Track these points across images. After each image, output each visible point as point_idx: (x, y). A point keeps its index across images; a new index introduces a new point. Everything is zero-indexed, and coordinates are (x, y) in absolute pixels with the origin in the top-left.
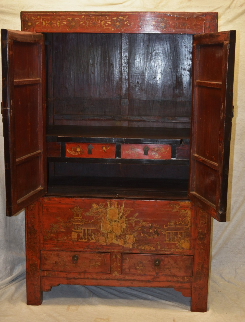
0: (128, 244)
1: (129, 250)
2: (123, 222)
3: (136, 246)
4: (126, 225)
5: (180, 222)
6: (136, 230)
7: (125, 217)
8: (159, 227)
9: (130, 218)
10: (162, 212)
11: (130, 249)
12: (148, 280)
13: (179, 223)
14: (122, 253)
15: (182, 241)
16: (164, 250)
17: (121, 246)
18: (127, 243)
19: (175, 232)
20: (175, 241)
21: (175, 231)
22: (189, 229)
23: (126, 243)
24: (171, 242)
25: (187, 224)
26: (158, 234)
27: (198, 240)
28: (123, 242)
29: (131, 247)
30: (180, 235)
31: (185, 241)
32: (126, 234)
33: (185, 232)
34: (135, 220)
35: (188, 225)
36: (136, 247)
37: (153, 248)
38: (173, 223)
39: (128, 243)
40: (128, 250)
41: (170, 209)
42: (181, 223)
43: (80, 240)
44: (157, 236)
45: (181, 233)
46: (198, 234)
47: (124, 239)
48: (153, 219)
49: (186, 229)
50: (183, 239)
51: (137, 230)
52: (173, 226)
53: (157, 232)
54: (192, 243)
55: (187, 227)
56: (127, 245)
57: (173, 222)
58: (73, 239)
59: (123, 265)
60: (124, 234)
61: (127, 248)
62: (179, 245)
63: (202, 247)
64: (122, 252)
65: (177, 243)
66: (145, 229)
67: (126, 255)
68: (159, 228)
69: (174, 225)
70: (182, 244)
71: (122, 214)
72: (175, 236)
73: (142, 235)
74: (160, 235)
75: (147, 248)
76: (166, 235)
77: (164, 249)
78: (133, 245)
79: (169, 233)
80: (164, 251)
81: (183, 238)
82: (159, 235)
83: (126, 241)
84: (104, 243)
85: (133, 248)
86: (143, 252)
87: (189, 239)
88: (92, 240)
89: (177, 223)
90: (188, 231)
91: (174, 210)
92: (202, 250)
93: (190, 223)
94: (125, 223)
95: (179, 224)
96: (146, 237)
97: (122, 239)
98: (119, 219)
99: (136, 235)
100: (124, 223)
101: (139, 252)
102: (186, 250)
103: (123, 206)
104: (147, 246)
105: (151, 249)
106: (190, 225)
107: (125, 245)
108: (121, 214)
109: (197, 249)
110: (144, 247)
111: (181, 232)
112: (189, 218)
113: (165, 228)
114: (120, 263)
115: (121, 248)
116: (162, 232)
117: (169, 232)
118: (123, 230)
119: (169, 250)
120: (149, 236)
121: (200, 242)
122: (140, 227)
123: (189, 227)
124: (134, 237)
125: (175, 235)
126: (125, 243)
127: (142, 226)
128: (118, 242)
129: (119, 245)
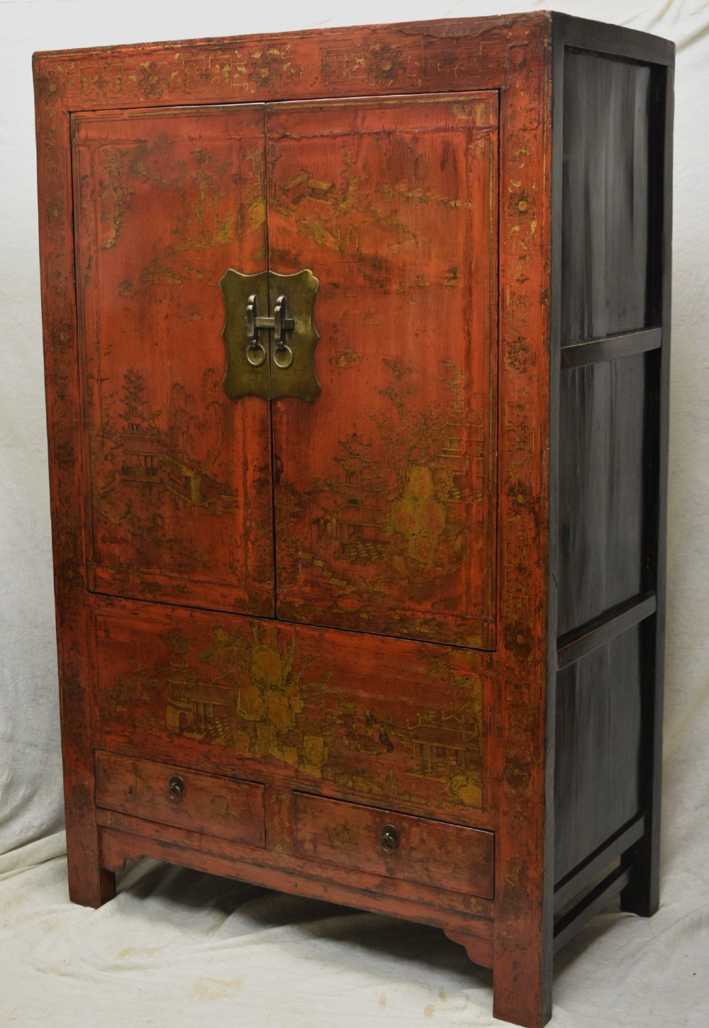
0: (308, 764)
1: (312, 784)
2: (295, 695)
3: (330, 774)
4: (302, 706)
5: (451, 716)
6: (329, 725)
7: (299, 677)
8: (391, 722)
9: (313, 684)
10: (398, 677)
11: (315, 783)
12: (367, 888)
13: (447, 718)
14: (295, 790)
15: (460, 778)
16: (408, 801)
17: (292, 767)
18: (306, 762)
19: (437, 748)
20: (439, 777)
21: (438, 741)
22: (478, 741)
23: (303, 761)
24: (426, 777)
25: (473, 725)
26: (391, 747)
27: (505, 782)
28: (296, 758)
29: (317, 777)
30: (452, 758)
31: (468, 779)
32: (304, 734)
33: (468, 750)
34: (325, 692)
35: (476, 730)
36: (330, 778)
37: (376, 787)
38: (431, 716)
39: (310, 762)
40: (309, 783)
41: (422, 670)
42: (454, 720)
43: (188, 732)
44: (388, 751)
45: (457, 751)
46: (505, 764)
47: (298, 749)
48: (374, 696)
49: (468, 740)
50: (463, 773)
51: (333, 723)
52: (430, 726)
53: (388, 739)
54: (489, 790)
55: (474, 734)
56: (308, 767)
57: (430, 712)
58: (169, 728)
59: (298, 827)
60: (297, 731)
61: (306, 776)
62: (451, 789)
63: (519, 809)
64: (295, 788)
65: (444, 781)
66: (353, 723)
67: (304, 797)
68: (393, 727)
69: (433, 722)
70: (459, 788)
71: (291, 669)
72: (440, 760)
73: (347, 742)
74: (395, 750)
75: (360, 784)
76: (412, 750)
77: (407, 798)
78: (322, 771)
79: (421, 745)
80: (408, 804)
81: (462, 768)
82: (393, 749)
83: (303, 754)
84: (246, 752)
85: (323, 779)
86: (350, 797)
87: (478, 774)
88: (215, 737)
89: (444, 719)
90: (476, 749)
91: (432, 674)
92: (519, 819)
93: (481, 722)
94: (301, 699)
95: (449, 721)
96: (357, 749)
97: (294, 746)
98: (285, 683)
99: (329, 740)
100: (298, 698)
101: (340, 795)
102: (472, 809)
103: (294, 645)
104: (362, 778)
105: (371, 790)
106: (481, 730)
107: (302, 766)
108: (288, 669)
109: (505, 814)
110: (353, 781)
111: (455, 748)
112: (479, 705)
113: (410, 728)
114: (290, 821)
115: (293, 774)
116: (402, 742)
117: (421, 742)
118: (296, 718)
119: (423, 802)
120: (365, 747)
121: (514, 791)
122: (339, 717)
123: (479, 735)
124: (325, 744)
125: (439, 756)
126: (302, 759)
127: (346, 715)
128: (283, 755)
129: (285, 762)
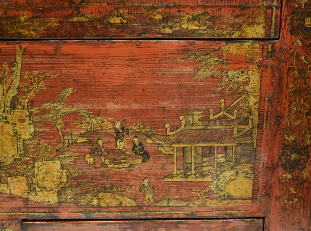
0: (42, 191)
1: (47, 210)
2: (22, 120)
3: (69, 197)
4: (32, 130)
5: (221, 113)
6: (68, 146)
7: (27, 100)
8: (148, 130)
9: (46, 106)
10: (158, 82)
11: (50, 208)
13: (217, 116)
14: (23, 220)
15: (229, 174)
16: (165, 207)
17: (20, 197)
18: (38, 189)
19: (203, 148)
20: (204, 176)
21: (204, 141)
22: (252, 133)
23: (35, 188)
24: (188, 180)
25: (247, 118)
26: (146, 156)
27: (280, 169)
28: (24, 187)
29: (52, 202)
30: (219, 156)
31: (237, 173)
32: (34, 160)
33: (239, 144)
34: (62, 111)
35: (250, 123)
36: (69, 201)
37: (128, 199)
38: (196, 118)
39: (43, 188)
40: (42, 210)
41: (187, 70)
42: (224, 116)
44: (143, 161)
45: (226, 148)
46: (281, 151)
47: (27, 177)
48: (126, 107)
49: (241, 134)
50: (232, 168)
51: (73, 143)
52: (196, 128)
53: (143, 148)
54: (260, 179)
55: (247, 128)
56: (41, 193)
57: (196, 113)
60: (26, 159)
61: (39, 203)
62: (217, 186)
63: (293, 192)
64: (24, 218)
65: (210, 180)
66: (99, 139)
67: (37, 225)
68: (149, 136)
69: (199, 123)
70: (227, 183)
71: (16, 92)
72: (205, 159)
73: (90, 160)
74: (151, 159)
75: (107, 200)
76: (173, 155)
77: (165, 203)
78: (59, 194)
79: (183, 149)
80: (167, 209)
81: (231, 164)
82: (149, 158)
83: (34, 180)
85: (60, 203)
86: (95, 215)
87: (250, 166)
89: (212, 117)
90: (249, 142)
91: (200, 73)
92: (293, 201)
93: (257, 115)
94: (30, 124)
95: (219, 118)
96: (103, 165)
97: (22, 175)
98: (8, 109)
99: (68, 161)
100: (26, 124)
101: (82, 215)
102: (240, 201)
103: (20, 65)
104: (110, 194)
105: (121, 203)
106: (256, 122)
107: (33, 194)
108: (13, 93)
109: (277, 198)
110: (98, 199)
111: (225, 145)
112: (255, 97)
113: (171, 133)
115: (21, 204)
116: (161, 149)
117: (184, 146)
118: (24, 145)
119: (184, 204)
120: (114, 161)
121: (289, 176)
122: (82, 135)
123: (253, 128)
124: (63, 167)
125: (204, 155)
126: (32, 187)
127: (90, 131)
128: (8, 187)
129: (11, 194)
